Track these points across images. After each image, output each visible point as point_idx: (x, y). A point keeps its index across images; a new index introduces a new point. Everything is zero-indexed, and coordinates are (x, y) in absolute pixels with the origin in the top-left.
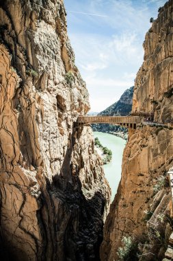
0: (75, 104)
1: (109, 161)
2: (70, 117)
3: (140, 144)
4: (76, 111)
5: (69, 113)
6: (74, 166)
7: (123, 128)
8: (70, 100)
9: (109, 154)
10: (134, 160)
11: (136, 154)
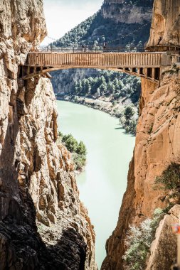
0: (22, 22)
1: (79, 168)
2: (11, 52)
3: (172, 106)
4: (23, 40)
5: (9, 42)
6: (22, 166)
7: (110, 89)
8: (10, 13)
9: (78, 151)
10: (161, 136)
11: (166, 125)
